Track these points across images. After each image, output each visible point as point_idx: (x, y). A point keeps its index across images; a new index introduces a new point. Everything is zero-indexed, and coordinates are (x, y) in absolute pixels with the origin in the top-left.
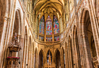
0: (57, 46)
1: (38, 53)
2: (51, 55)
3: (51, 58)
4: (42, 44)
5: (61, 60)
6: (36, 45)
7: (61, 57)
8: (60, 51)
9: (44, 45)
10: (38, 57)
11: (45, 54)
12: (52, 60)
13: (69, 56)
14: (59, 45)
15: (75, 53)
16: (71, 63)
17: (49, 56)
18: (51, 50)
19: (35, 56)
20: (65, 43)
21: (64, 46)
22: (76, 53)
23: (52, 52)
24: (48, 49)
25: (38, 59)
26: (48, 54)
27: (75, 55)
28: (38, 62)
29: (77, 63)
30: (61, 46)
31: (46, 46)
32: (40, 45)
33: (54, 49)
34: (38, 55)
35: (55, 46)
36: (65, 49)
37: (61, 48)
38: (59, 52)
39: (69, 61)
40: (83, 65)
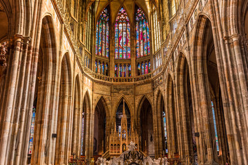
0: (145, 89)
1: (93, 107)
2: (128, 112)
3: (129, 120)
4: (104, 84)
5: (155, 125)
6: (87, 86)
7: (155, 117)
9: (108, 85)
10: (92, 117)
11: (111, 111)
12: (129, 126)
14: (149, 86)
15: (199, 100)
16: (185, 133)
17: (123, 117)
18: (129, 99)
19: (84, 117)
21: (163, 88)
22: (203, 100)
23: (130, 103)
24: (119, 98)
25: (92, 122)
26: (119, 109)
27: (200, 105)
28: (92, 130)
29: (206, 129)
30: (153, 89)
31: (114, 90)
32: (96, 86)
33: (135, 95)
34: (93, 112)
35: (138, 88)
36: (165, 95)
37: (156, 93)
38: (150, 106)
39: (178, 126)
40: (232, 136)
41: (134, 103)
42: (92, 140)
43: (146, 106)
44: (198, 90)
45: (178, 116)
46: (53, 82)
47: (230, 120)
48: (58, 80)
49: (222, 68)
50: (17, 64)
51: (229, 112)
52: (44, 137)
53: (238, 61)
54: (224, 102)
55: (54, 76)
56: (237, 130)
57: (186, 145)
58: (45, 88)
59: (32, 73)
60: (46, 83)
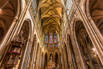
0: (56, 51)
1: (44, 55)
2: (52, 56)
3: (53, 58)
4: (47, 49)
5: (59, 60)
6: (43, 50)
7: (59, 58)
8: (58, 53)
9: (48, 50)
10: (44, 58)
11: (48, 56)
12: (53, 60)
13: (64, 56)
14: (57, 50)
16: (66, 62)
17: (51, 58)
18: (53, 53)
19: (42, 57)
20: (61, 48)
21: (61, 50)
22: (70, 53)
23: (53, 54)
24: (50, 53)
26: (50, 56)
27: (69, 55)
28: (44, 61)
29: (71, 61)
30: (58, 51)
31: (49, 51)
32: (45, 50)
33: (54, 52)
34: (44, 56)
35: (55, 50)
36: (61, 52)
37: (59, 52)
38: (58, 55)
39: (65, 60)
40: (78, 63)
41: (54, 54)
42: (43, 64)
43: (57, 55)
44: (69, 51)
45: (64, 58)
46: (35, 49)
47: (77, 58)
48: (36, 49)
49: (74, 46)
50: (27, 45)
51: (76, 57)
52: (32, 63)
53: (77, 44)
54: (75, 54)
55: (35, 48)
56: (79, 61)
57: (67, 65)
58: (33, 51)
59: (31, 47)
60: (33, 49)
